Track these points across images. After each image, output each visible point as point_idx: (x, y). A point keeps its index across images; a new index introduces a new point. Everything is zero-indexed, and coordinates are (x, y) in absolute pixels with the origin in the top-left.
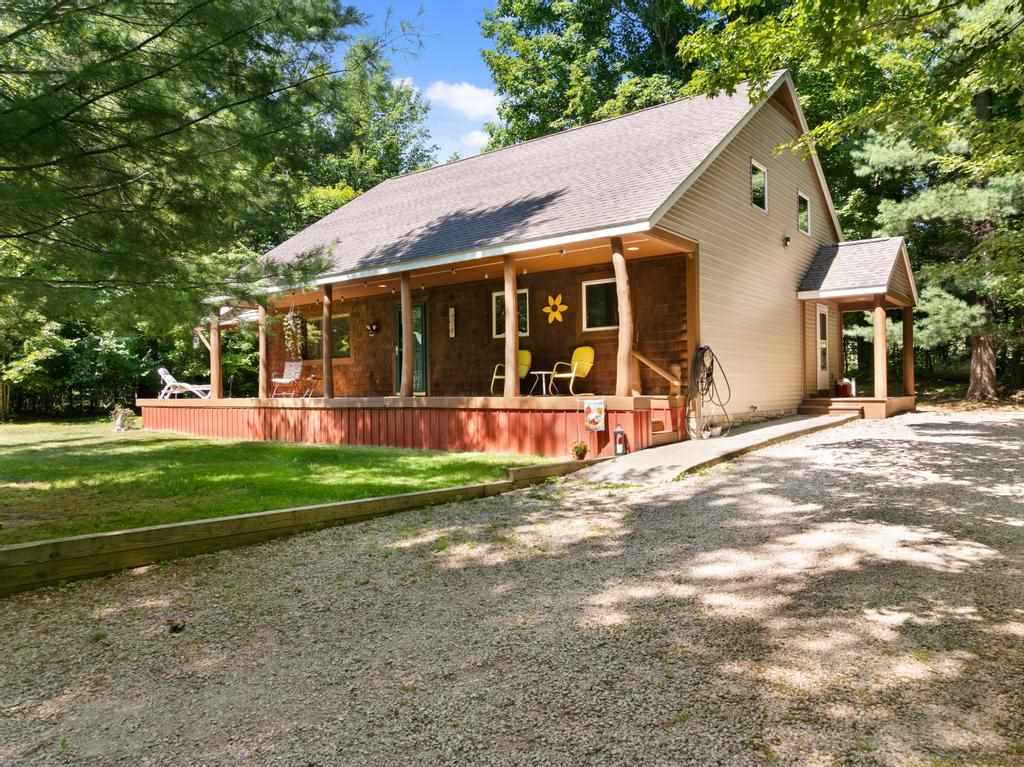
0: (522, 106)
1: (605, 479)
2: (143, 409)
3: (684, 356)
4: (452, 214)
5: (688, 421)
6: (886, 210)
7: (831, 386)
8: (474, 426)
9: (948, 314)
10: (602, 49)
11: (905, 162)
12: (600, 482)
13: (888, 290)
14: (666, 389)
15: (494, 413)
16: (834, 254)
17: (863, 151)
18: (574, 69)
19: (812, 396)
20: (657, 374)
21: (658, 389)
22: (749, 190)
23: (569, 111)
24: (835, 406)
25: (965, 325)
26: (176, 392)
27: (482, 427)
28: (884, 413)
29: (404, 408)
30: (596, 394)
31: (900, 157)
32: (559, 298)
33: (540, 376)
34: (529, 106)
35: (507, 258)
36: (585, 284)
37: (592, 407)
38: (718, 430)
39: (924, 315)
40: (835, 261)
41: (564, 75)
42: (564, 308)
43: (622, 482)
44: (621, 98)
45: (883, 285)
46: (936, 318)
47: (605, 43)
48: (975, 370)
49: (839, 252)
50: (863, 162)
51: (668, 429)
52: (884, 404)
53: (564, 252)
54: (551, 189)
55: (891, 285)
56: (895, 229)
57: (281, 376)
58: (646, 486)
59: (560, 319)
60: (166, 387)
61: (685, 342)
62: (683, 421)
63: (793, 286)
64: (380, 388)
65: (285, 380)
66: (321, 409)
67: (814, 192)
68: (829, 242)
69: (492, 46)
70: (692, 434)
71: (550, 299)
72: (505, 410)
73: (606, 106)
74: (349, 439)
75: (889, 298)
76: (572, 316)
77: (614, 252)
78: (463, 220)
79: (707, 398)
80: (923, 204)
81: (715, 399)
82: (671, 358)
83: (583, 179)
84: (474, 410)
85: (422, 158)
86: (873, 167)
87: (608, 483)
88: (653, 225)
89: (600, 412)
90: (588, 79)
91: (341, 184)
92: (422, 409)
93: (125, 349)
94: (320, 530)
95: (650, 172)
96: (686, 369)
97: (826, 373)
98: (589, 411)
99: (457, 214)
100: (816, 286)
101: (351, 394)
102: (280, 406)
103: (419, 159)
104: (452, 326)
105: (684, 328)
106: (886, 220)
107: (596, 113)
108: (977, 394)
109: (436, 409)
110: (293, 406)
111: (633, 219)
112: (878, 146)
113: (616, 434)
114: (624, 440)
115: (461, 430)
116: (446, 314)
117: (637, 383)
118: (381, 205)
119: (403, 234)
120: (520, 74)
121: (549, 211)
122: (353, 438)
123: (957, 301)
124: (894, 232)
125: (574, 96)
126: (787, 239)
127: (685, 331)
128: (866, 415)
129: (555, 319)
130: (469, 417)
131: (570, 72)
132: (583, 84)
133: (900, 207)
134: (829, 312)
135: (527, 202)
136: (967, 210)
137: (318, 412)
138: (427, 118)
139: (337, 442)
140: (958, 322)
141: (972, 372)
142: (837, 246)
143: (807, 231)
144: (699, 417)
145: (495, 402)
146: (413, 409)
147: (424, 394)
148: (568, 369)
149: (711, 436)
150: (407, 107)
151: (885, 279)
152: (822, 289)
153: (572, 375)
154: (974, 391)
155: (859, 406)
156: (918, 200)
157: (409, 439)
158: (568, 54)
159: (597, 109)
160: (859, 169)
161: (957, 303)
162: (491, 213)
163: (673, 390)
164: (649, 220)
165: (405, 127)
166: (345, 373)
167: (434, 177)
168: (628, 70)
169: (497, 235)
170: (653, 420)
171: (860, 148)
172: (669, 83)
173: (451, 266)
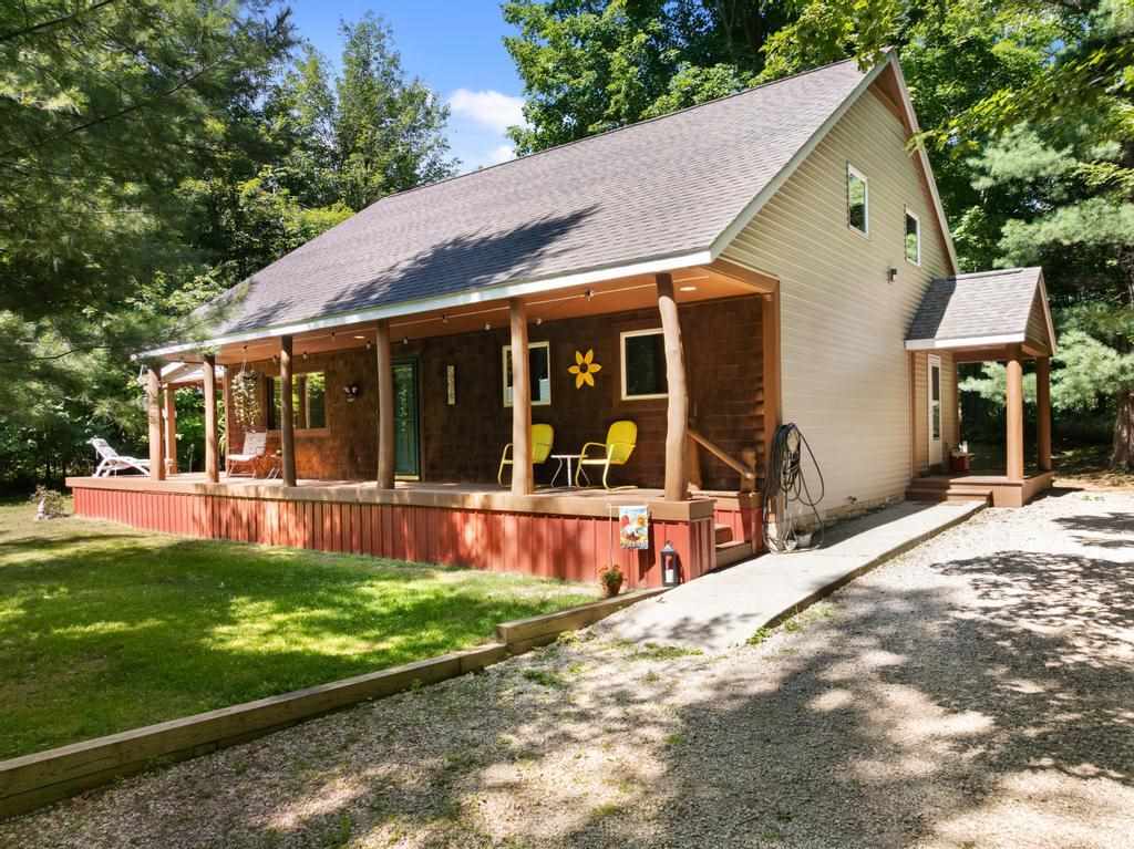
0: (554, 106)
1: (647, 636)
2: (74, 490)
3: (762, 436)
4: (450, 241)
5: (766, 527)
6: (1012, 233)
7: (944, 458)
8: (472, 533)
9: (1092, 367)
10: (653, 33)
11: (1037, 172)
12: (638, 640)
13: (1026, 338)
14: (734, 483)
15: (498, 516)
16: (951, 290)
17: (982, 158)
18: (617, 58)
19: (922, 475)
20: (722, 462)
21: (723, 482)
22: (845, 207)
23: (610, 111)
24: (954, 490)
25: (1112, 378)
26: (116, 468)
27: (482, 535)
28: (1020, 500)
29: (382, 505)
30: (640, 486)
31: (1032, 164)
32: (590, 354)
33: (565, 461)
34: (563, 106)
35: (514, 302)
36: (624, 336)
37: (631, 516)
38: (808, 537)
39: (1062, 365)
40: (953, 298)
41: (603, 67)
42: (597, 368)
43: (671, 643)
44: (676, 94)
45: (1020, 332)
46: (1076, 369)
47: (656, 25)
48: (1120, 433)
49: (957, 288)
50: (983, 172)
51: (738, 540)
52: (1020, 488)
53: (592, 295)
54: (578, 207)
55: (1028, 332)
56: (1023, 257)
57: (240, 451)
58: (707, 654)
59: (591, 382)
60: (103, 462)
61: (762, 416)
62: (758, 528)
63: (900, 331)
64: (362, 469)
65: (244, 457)
66: (280, 501)
67: (924, 208)
68: (943, 274)
69: (515, 32)
70: (771, 545)
71: (579, 356)
72: (513, 513)
73: (657, 103)
74: (313, 542)
75: (1025, 349)
76: (607, 379)
77: (660, 296)
78: (461, 249)
79: (791, 495)
80: (1062, 224)
81: (803, 495)
82: (741, 439)
83: (622, 193)
84: (473, 511)
85: (439, 174)
86: (995, 178)
87: (650, 646)
88: (717, 256)
89: (642, 523)
90: (634, 69)
91: (339, 204)
92: (405, 506)
93: (63, 411)
94: (166, 767)
95: (712, 181)
96: (763, 455)
97: (939, 443)
98: (626, 521)
99: (456, 242)
100: (930, 333)
101: (326, 474)
102: (230, 494)
103: (437, 174)
104: (451, 390)
105: (760, 398)
106: (1012, 247)
107: (645, 113)
108: (1124, 463)
109: (423, 507)
110: (245, 495)
111: (687, 246)
112: (1002, 152)
113: (663, 555)
114: (676, 563)
115: (454, 538)
116: (443, 373)
117: (695, 473)
118: (369, 230)
119: (386, 267)
120: (550, 66)
121: (574, 237)
122: (318, 543)
123: (1105, 348)
124: (1025, 261)
125: (619, 92)
126: (893, 272)
127: (761, 403)
128: (995, 503)
129: (585, 383)
130: (466, 520)
131: (611, 60)
132: (628, 75)
133: (1032, 228)
134: (942, 364)
135: (545, 225)
136: (1118, 231)
137: (276, 503)
138: (445, 126)
139: (300, 546)
140: (1103, 374)
141: (1115, 436)
142: (955, 280)
143: (916, 261)
144: (782, 520)
145: (500, 500)
146: (393, 506)
147: (417, 478)
148: (602, 453)
149: (798, 548)
150: (422, 112)
151: (1023, 324)
152: (937, 337)
153: (606, 462)
154: (1118, 459)
155: (987, 491)
156: (1054, 220)
157: (389, 547)
158: (609, 40)
159: (646, 108)
160: (977, 180)
161: (1104, 350)
162: (500, 240)
163: (743, 485)
164: (709, 248)
165: (420, 136)
166: (319, 448)
167: (438, 193)
168: (686, 60)
169: (500, 270)
170: (718, 526)
171: (978, 154)
172: (736, 75)
173: (443, 312)
